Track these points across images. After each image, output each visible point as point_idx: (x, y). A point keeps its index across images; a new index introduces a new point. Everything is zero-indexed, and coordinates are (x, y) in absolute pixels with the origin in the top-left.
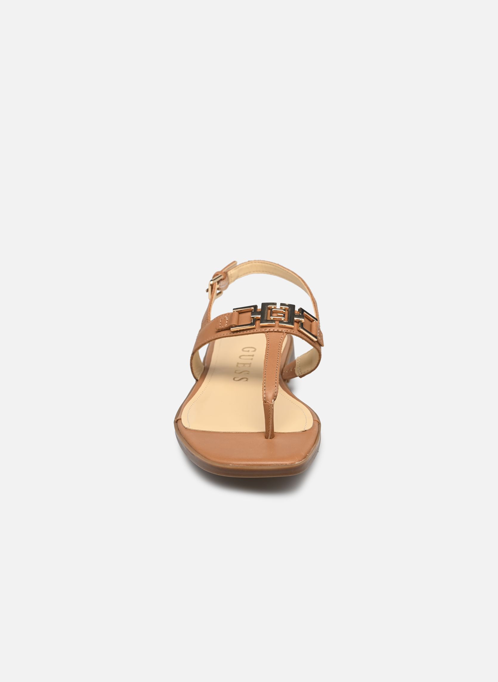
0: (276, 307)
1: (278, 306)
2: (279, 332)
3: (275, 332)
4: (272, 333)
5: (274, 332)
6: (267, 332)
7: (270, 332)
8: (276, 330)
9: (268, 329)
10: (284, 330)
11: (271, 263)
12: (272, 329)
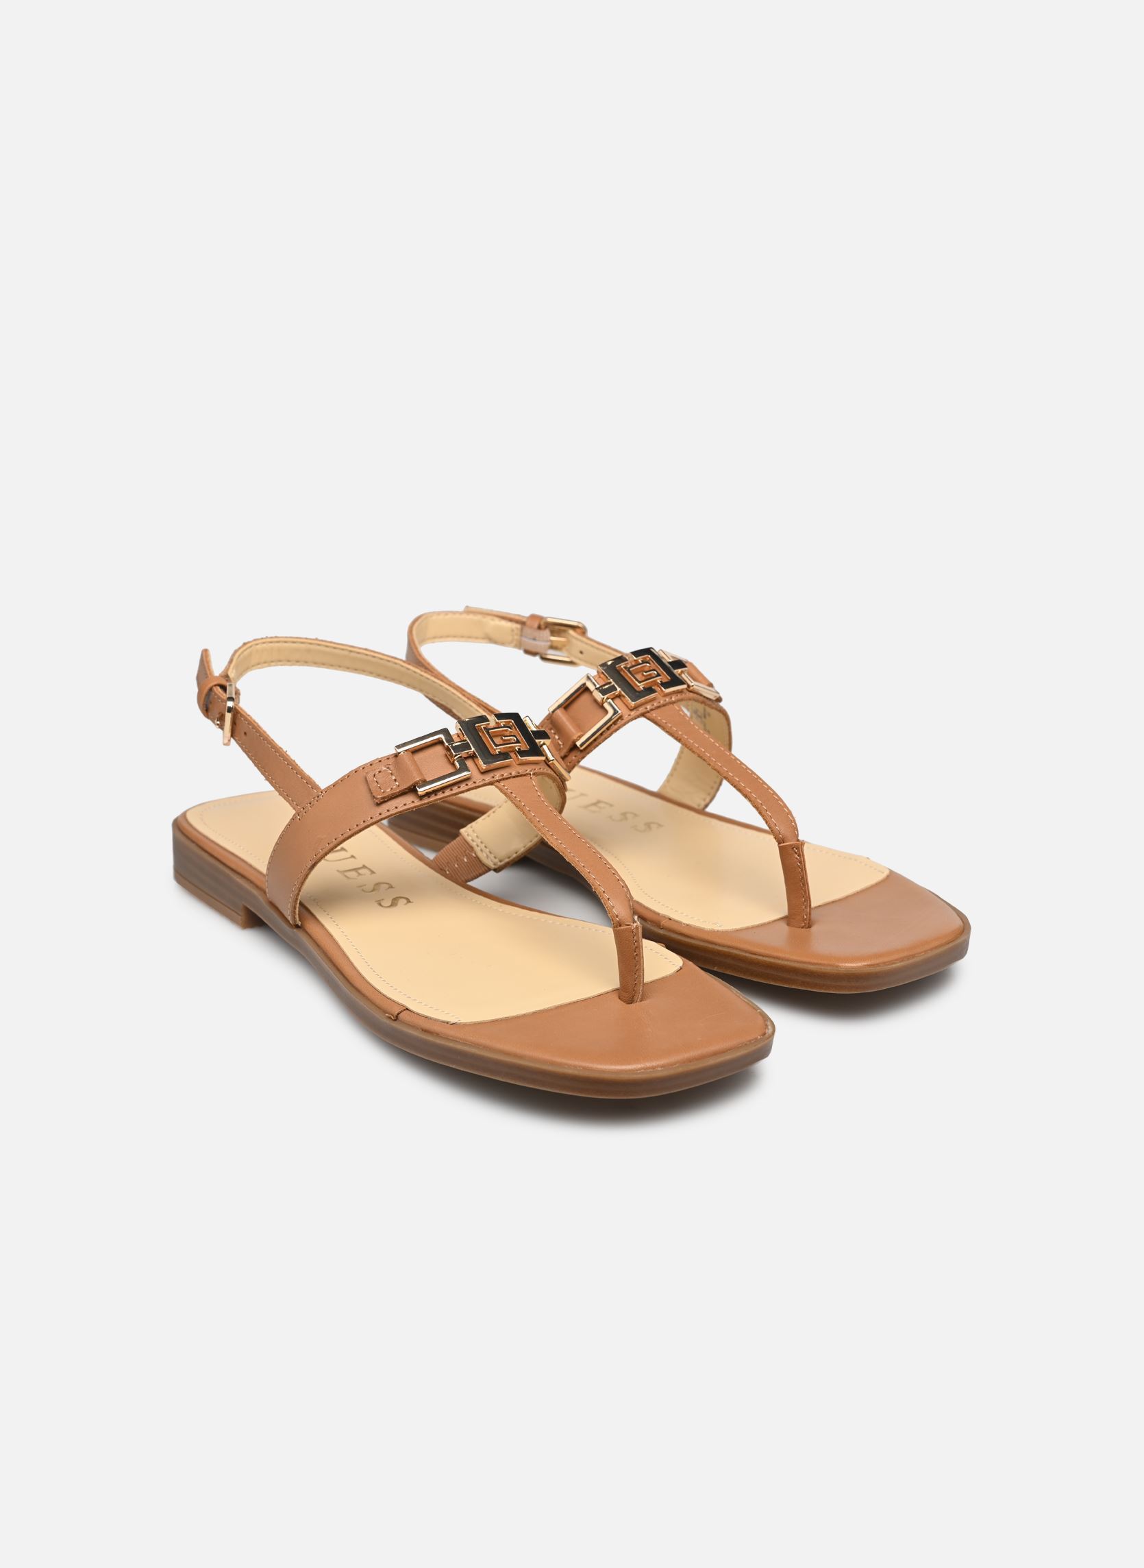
0: (489, 724)
1: (493, 722)
2: (521, 776)
3: (514, 777)
4: (509, 780)
5: (512, 779)
6: (499, 781)
7: (503, 779)
8: (513, 774)
9: (498, 775)
10: (528, 769)
11: (295, 640)
12: (506, 773)
